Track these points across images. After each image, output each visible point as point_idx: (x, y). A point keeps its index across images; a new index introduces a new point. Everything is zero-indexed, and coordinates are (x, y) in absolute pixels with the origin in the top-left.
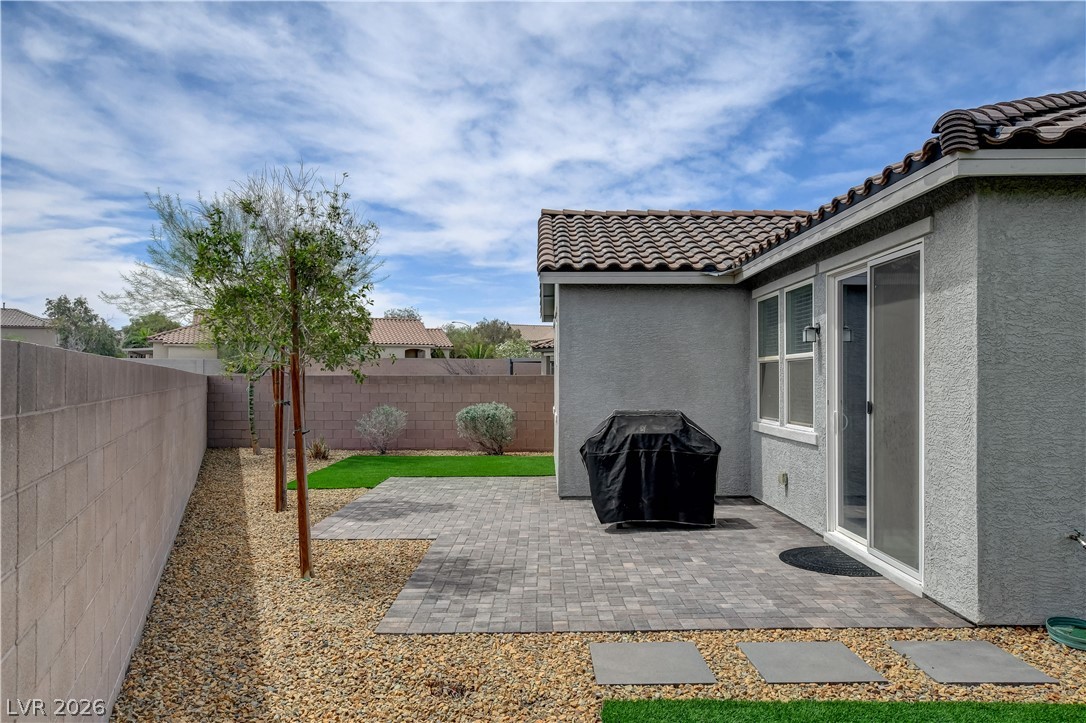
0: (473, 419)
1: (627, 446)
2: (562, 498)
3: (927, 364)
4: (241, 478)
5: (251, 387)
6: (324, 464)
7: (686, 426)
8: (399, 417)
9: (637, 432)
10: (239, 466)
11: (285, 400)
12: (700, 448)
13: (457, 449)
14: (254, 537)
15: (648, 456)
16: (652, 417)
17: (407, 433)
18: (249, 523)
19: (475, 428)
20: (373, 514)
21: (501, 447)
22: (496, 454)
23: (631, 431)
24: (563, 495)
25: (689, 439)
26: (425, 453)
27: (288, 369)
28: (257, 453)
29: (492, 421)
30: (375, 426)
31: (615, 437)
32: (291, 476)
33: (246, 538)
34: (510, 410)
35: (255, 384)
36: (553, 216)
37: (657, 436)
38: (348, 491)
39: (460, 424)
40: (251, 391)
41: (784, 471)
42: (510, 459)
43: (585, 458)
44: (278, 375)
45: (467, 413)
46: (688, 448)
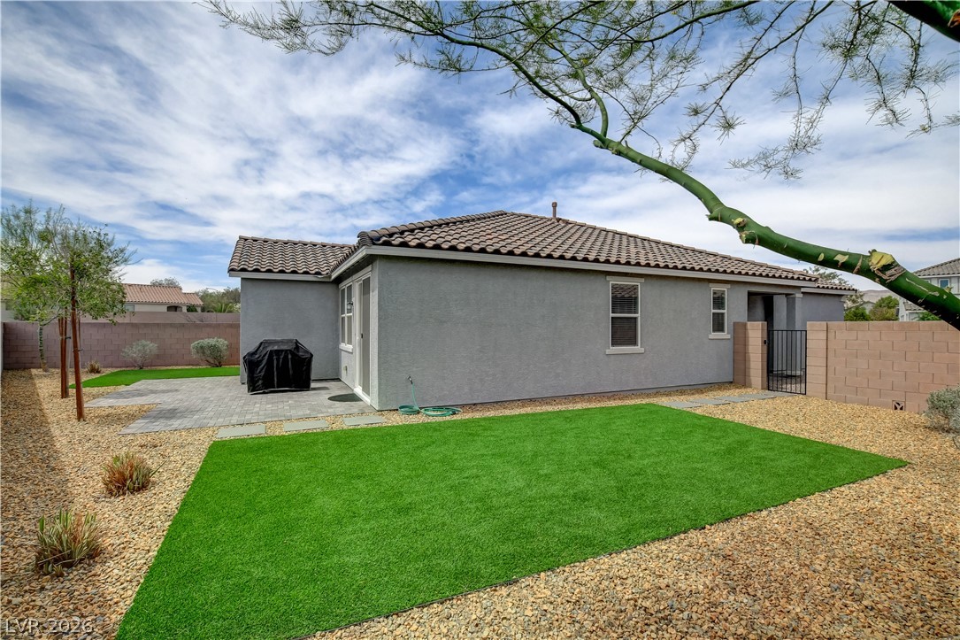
0: (202, 347)
1: (267, 355)
2: (242, 384)
5: (41, 329)
6: (98, 376)
7: (297, 346)
8: (151, 347)
9: (273, 349)
10: (31, 378)
11: (68, 336)
12: (303, 355)
13: (192, 365)
14: (47, 409)
15: (278, 360)
16: (282, 342)
17: (158, 356)
18: (43, 403)
19: (204, 353)
21: (220, 363)
22: (216, 367)
23: (269, 349)
24: (243, 382)
25: (298, 351)
26: (170, 368)
27: (69, 319)
28: (46, 371)
29: (213, 348)
30: (135, 353)
31: (261, 351)
32: (71, 381)
33: (41, 410)
34: (226, 342)
36: (246, 240)
37: (282, 351)
38: (112, 387)
39: (194, 351)
40: (41, 332)
41: (346, 365)
43: (245, 361)
44: (62, 322)
45: (198, 343)
46: (297, 355)
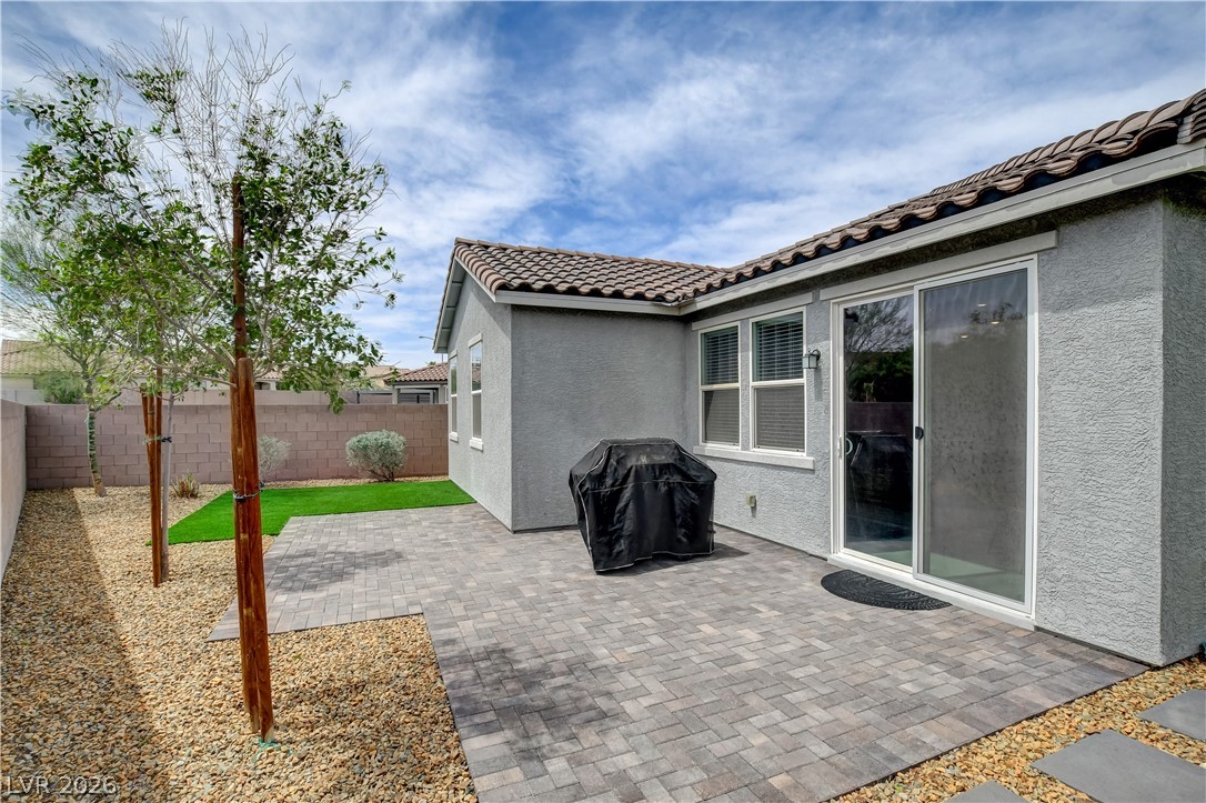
0: (365, 447)
1: (631, 479)
2: (515, 532)
3: (1044, 387)
4: (83, 532)
5: (92, 418)
6: (194, 506)
7: (681, 455)
9: (639, 463)
10: (77, 513)
11: (163, 435)
12: (699, 477)
13: (343, 477)
14: (135, 645)
16: (648, 445)
17: (287, 464)
18: (118, 616)
19: (366, 456)
20: (303, 576)
21: (392, 473)
22: (388, 481)
23: (633, 462)
24: (517, 529)
25: (687, 468)
26: (310, 483)
28: (101, 494)
29: (385, 449)
31: (616, 469)
33: (121, 650)
34: (401, 438)
35: (97, 415)
36: (470, 245)
37: (659, 466)
39: (349, 453)
40: (91, 424)
41: (751, 493)
42: (404, 485)
45: (359, 441)
